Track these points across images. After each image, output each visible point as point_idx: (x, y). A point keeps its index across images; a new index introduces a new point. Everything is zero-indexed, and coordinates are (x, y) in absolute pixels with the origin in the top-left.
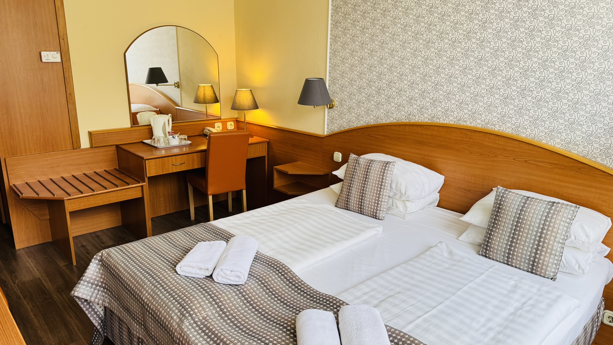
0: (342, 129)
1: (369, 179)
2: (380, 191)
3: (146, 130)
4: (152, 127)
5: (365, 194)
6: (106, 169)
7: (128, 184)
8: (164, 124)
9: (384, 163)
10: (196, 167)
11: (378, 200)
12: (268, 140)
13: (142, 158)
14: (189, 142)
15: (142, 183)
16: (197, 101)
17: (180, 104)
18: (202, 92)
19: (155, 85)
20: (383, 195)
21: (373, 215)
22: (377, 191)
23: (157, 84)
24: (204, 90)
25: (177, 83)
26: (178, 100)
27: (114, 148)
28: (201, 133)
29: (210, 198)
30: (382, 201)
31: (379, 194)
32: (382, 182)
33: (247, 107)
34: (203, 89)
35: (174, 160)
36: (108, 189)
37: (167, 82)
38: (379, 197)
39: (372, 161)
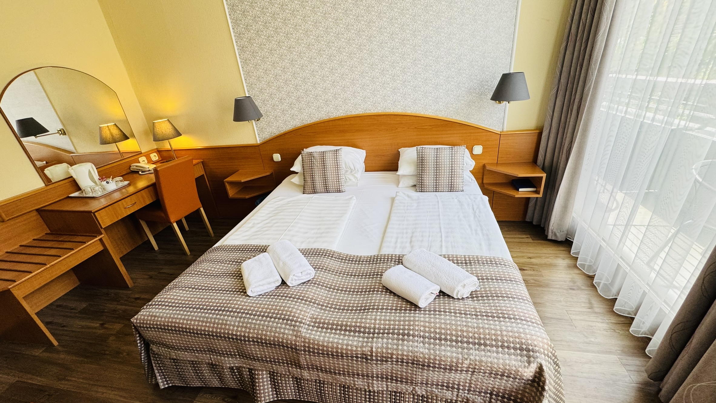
0: (273, 135)
1: (326, 166)
2: (338, 172)
3: (67, 184)
4: (74, 179)
6: (35, 238)
7: (85, 243)
8: (90, 172)
9: (334, 151)
10: (148, 202)
11: (338, 179)
12: (202, 160)
13: (90, 212)
14: (126, 183)
15: (99, 236)
16: (106, 142)
17: (73, 150)
18: (108, 132)
19: (33, 137)
20: (341, 174)
21: (337, 190)
22: (336, 172)
23: (35, 135)
24: (109, 130)
25: (60, 130)
26: (70, 147)
27: (35, 213)
28: (129, 171)
29: (175, 225)
30: (341, 179)
31: (338, 175)
32: (337, 165)
33: (171, 136)
34: (107, 129)
35: (124, 204)
36: (63, 256)
37: (48, 131)
38: (338, 177)
39: (324, 152)
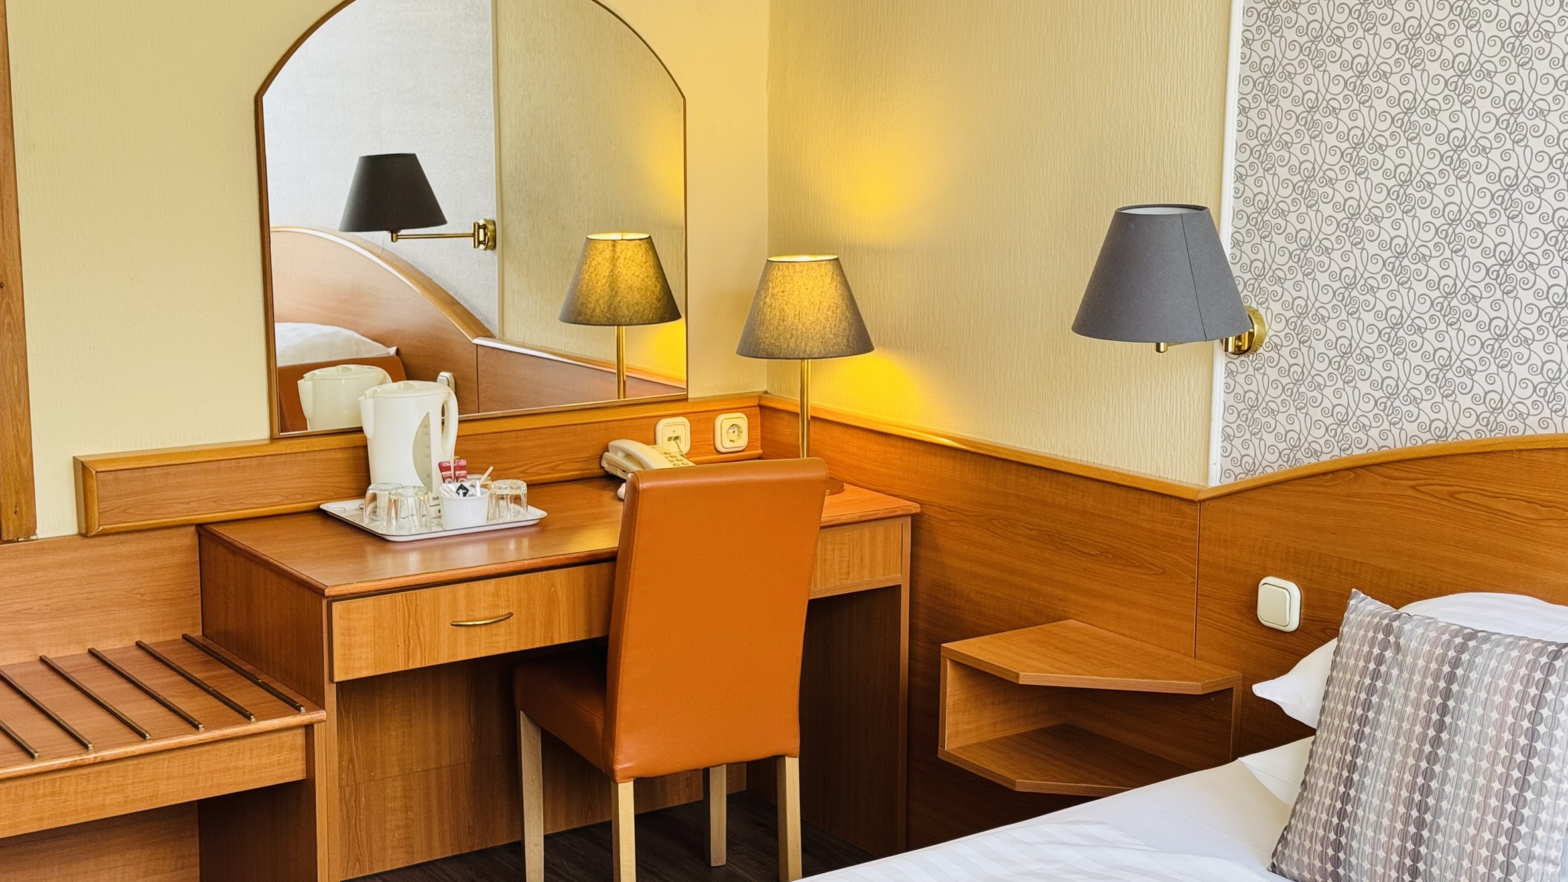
0: (1306, 462)
1: (1455, 730)
2: (1519, 801)
3: (339, 455)
4: (366, 439)
5: (1437, 812)
6: (147, 640)
7: (247, 717)
8: (425, 424)
10: (562, 636)
11: (1510, 851)
12: (915, 508)
13: (318, 592)
14: (536, 514)
15: (309, 710)
16: (580, 314)
17: (494, 326)
18: (605, 270)
19: (385, 235)
20: (1537, 823)
22: (1503, 797)
23: (394, 231)
24: (614, 260)
25: (485, 227)
26: (485, 306)
27: (188, 539)
28: (593, 469)
29: (626, 794)
31: (1516, 818)
32: (1530, 752)
33: (814, 347)
34: (607, 254)
35: (462, 603)
36: (153, 740)
37: (440, 220)
39: (1473, 635)
